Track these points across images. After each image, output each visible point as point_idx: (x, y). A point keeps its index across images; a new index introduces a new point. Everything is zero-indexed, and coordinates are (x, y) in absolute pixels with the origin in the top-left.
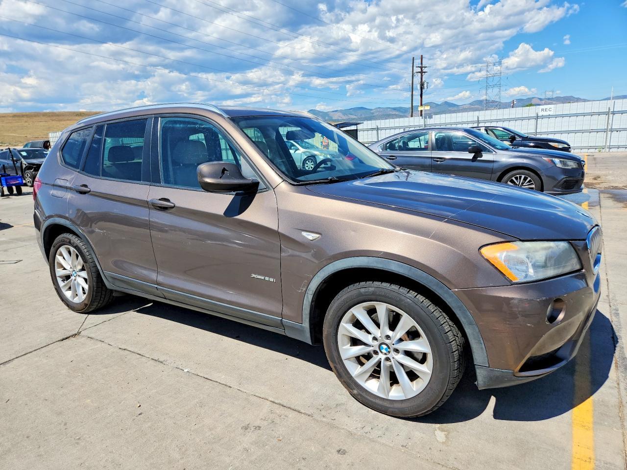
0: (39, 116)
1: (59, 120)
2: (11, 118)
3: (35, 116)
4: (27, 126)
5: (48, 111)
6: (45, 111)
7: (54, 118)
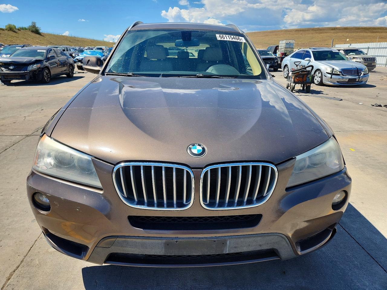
0: (309, 30)
1: (320, 33)
2: (294, 32)
3: (307, 31)
4: (300, 37)
5: (317, 27)
6: (315, 27)
7: (317, 32)
